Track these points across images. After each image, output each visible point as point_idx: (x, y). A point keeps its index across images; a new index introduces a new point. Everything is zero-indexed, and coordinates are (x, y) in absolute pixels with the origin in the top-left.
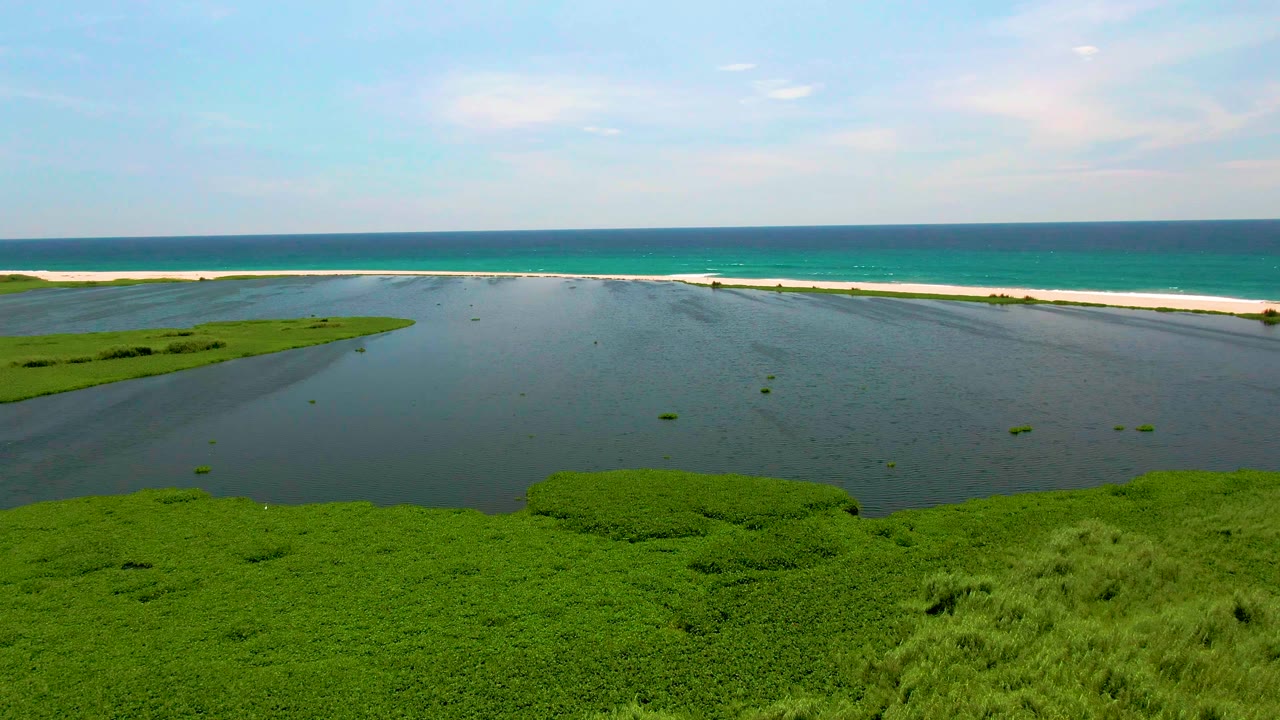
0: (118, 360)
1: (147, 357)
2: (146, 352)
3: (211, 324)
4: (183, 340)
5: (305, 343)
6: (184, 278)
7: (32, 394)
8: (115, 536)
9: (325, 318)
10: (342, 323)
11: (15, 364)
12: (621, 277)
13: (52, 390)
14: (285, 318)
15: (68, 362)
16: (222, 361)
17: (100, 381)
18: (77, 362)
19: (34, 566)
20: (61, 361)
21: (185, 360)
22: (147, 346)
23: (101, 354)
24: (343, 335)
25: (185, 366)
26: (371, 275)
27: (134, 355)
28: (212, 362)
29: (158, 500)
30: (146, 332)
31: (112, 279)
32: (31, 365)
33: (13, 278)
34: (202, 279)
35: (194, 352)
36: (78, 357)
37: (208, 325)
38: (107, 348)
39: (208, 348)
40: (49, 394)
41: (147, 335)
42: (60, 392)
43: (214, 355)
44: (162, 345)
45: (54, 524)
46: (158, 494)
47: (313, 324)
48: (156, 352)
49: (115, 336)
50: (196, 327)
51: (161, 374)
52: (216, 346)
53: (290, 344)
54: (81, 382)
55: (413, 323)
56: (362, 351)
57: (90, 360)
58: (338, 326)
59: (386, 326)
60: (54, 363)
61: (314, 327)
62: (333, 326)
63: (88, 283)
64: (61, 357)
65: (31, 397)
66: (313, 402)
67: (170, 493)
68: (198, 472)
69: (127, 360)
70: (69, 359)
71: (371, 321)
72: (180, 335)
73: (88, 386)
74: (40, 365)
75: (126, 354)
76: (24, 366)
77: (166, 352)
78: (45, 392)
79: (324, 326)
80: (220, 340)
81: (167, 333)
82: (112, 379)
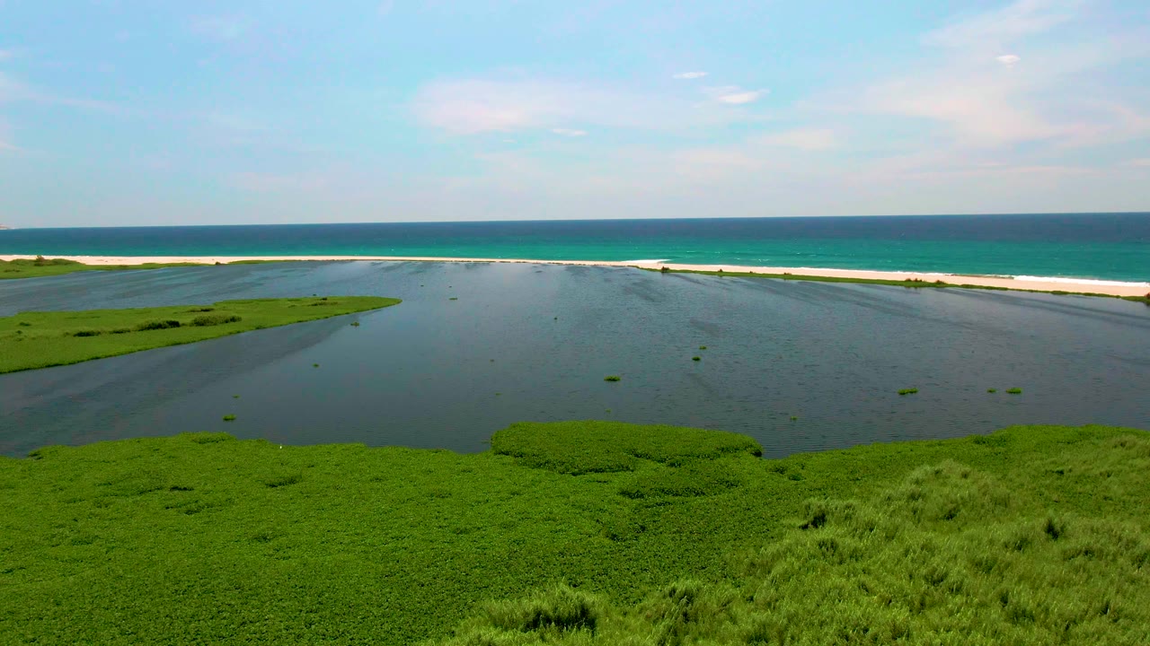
0: (152, 331)
1: (176, 329)
2: (175, 324)
3: (230, 302)
4: (206, 315)
5: (308, 317)
6: (202, 262)
7: (84, 358)
8: (163, 468)
9: (324, 297)
10: (339, 302)
11: (67, 334)
12: (582, 263)
13: (98, 356)
14: (290, 298)
15: (111, 333)
16: (239, 332)
17: (139, 348)
18: (117, 332)
19: (101, 488)
20: (105, 332)
21: (208, 331)
22: (176, 320)
23: (138, 326)
24: (339, 312)
25: (208, 337)
26: (363, 259)
27: (165, 328)
28: (231, 333)
29: (195, 441)
30: (173, 308)
31: (140, 263)
32: (81, 334)
33: (56, 262)
34: (217, 264)
35: (215, 324)
36: (119, 328)
37: (225, 302)
38: (143, 321)
39: (227, 322)
40: (97, 358)
41: (175, 311)
42: (106, 357)
43: (231, 327)
44: (189, 319)
45: (113, 458)
46: (195, 436)
47: (315, 302)
48: (183, 325)
49: (147, 312)
50: (215, 304)
51: (188, 343)
52: (233, 320)
53: (296, 319)
54: (123, 349)
55: (399, 302)
56: (357, 325)
57: (129, 331)
58: (336, 303)
59: (378, 304)
60: (99, 333)
61: (316, 305)
62: (332, 304)
63: (121, 266)
64: (106, 329)
65: (82, 361)
67: (203, 435)
68: (226, 420)
69: (160, 331)
70: (111, 330)
71: (362, 299)
72: (202, 310)
73: (130, 353)
74: (88, 334)
75: (159, 326)
76: (75, 336)
77: (191, 325)
78: (94, 356)
79: (325, 304)
80: (237, 315)
81: (191, 308)
82: (148, 347)
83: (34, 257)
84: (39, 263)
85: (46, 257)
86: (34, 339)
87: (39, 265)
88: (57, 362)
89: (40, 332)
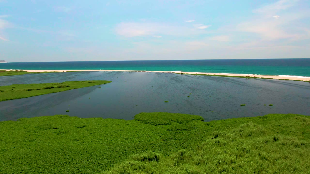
0: (47, 89)
1: (53, 89)
2: (53, 87)
3: (67, 82)
4: (61, 85)
5: (88, 86)
6: (60, 71)
7: (29, 96)
8: (51, 123)
9: (92, 80)
10: (96, 82)
11: (25, 90)
12: (160, 72)
13: (33, 95)
14: (83, 81)
16: (69, 90)
17: (44, 93)
18: (38, 90)
19: (36, 128)
20: (34, 89)
21: (61, 89)
22: (53, 86)
23: (43, 88)
24: (95, 84)
25: (61, 91)
26: (102, 71)
28: (67, 90)
29: (59, 117)
30: (52, 83)
31: (43, 72)
32: (28, 90)
33: (21, 71)
34: (63, 72)
35: (63, 88)
36: (38, 89)
37: (66, 82)
38: (44, 87)
39: (66, 87)
40: (33, 96)
41: (52, 84)
42: (35, 96)
43: (68, 88)
44: (56, 86)
45: (38, 121)
46: (59, 116)
47: (89, 82)
48: (55, 88)
49: (45, 84)
50: (63, 82)
51: (56, 92)
52: (68, 86)
53: (84, 86)
54: (39, 94)
55: (111, 82)
56: (100, 88)
57: (41, 89)
58: (95, 82)
59: (105, 82)
60: (33, 90)
61: (89, 83)
62: (94, 82)
63: (38, 72)
64: (35, 89)
65: (29, 97)
66: (90, 98)
67: (61, 115)
68: (67, 112)
69: (49, 89)
70: (36, 89)
71: (102, 81)
72: (60, 84)
73: (41, 95)
74: (30, 90)
75: (49, 88)
76: (27, 90)
77: (57, 88)
78: (32, 96)
79: (92, 82)
80: (69, 85)
81: (57, 83)
82: (46, 93)
83: (15, 70)
84: (16, 71)
85: (18, 70)
86: (16, 91)
87: (16, 72)
88: (23, 97)
89: (18, 89)
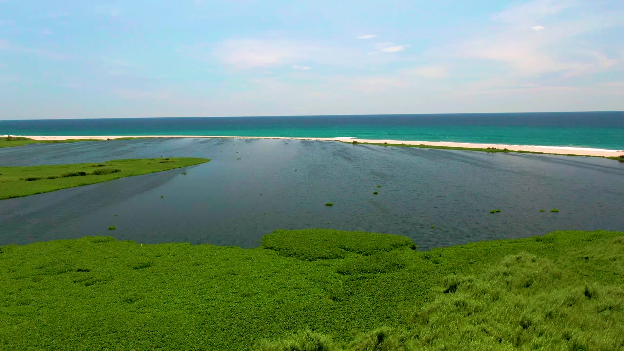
0: (70, 178)
1: (84, 176)
2: (83, 174)
3: (114, 161)
4: (101, 168)
5: (159, 169)
6: (100, 139)
7: (31, 193)
8: (73, 257)
9: (168, 158)
10: (175, 161)
11: (22, 179)
12: (309, 139)
13: (40, 192)
14: (148, 158)
15: (47, 179)
16: (119, 178)
17: (62, 187)
18: (50, 178)
19: (37, 270)
20: (43, 178)
21: (102, 178)
22: (84, 171)
23: (62, 175)
24: (176, 166)
25: (101, 180)
26: (189, 137)
27: (78, 176)
28: (115, 179)
29: (92, 242)
30: (82, 164)
31: (65, 140)
32: (30, 180)
33: (18, 139)
34: (108, 139)
35: (106, 174)
36: (52, 176)
37: (112, 161)
38: (65, 172)
39: (112, 172)
40: (38, 193)
41: (84, 166)
42: (44, 192)
43: (116, 175)
44: (90, 171)
45: (44, 252)
46: (92, 239)
47: (162, 161)
48: (88, 174)
49: (68, 167)
50: (106, 162)
51: (90, 184)
52: (116, 171)
53: (152, 171)
54: (54, 188)
55: (209, 161)
56: (185, 174)
57: (57, 178)
58: (173, 162)
59: (196, 162)
60: (40, 179)
61: (163, 163)
62: (171, 162)
63: (54, 141)
64: (43, 176)
65: (30, 195)
66: (162, 197)
67: (96, 238)
68: (110, 229)
69: (75, 177)
70: (47, 177)
71: (189, 159)
72: (99, 166)
73: (57, 190)
74: (34, 179)
75: (74, 175)
76: (27, 180)
77: (92, 174)
78: (37, 192)
79: (167, 162)
80: (118, 168)
81: (92, 165)
82: (68, 186)
83: (6, 136)
84: (9, 139)
85: (13, 136)
86: (3, 182)
87: (9, 140)
88: (15, 195)
89: (7, 178)
